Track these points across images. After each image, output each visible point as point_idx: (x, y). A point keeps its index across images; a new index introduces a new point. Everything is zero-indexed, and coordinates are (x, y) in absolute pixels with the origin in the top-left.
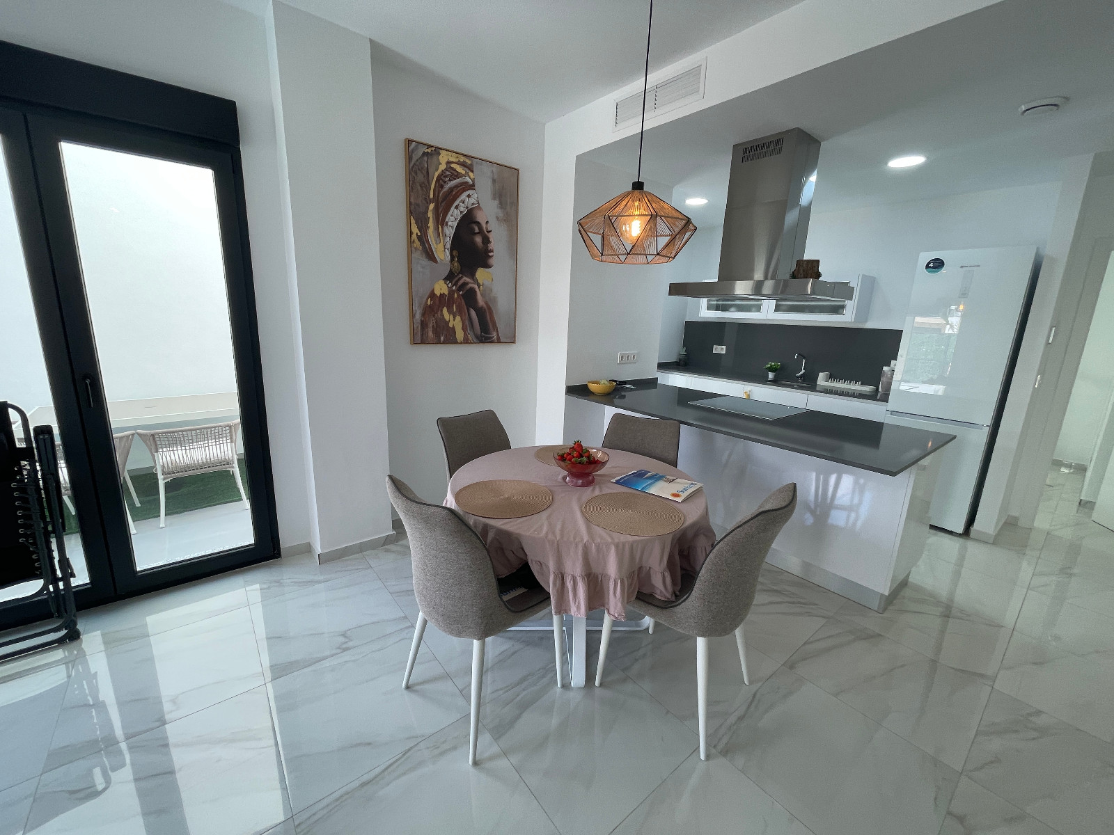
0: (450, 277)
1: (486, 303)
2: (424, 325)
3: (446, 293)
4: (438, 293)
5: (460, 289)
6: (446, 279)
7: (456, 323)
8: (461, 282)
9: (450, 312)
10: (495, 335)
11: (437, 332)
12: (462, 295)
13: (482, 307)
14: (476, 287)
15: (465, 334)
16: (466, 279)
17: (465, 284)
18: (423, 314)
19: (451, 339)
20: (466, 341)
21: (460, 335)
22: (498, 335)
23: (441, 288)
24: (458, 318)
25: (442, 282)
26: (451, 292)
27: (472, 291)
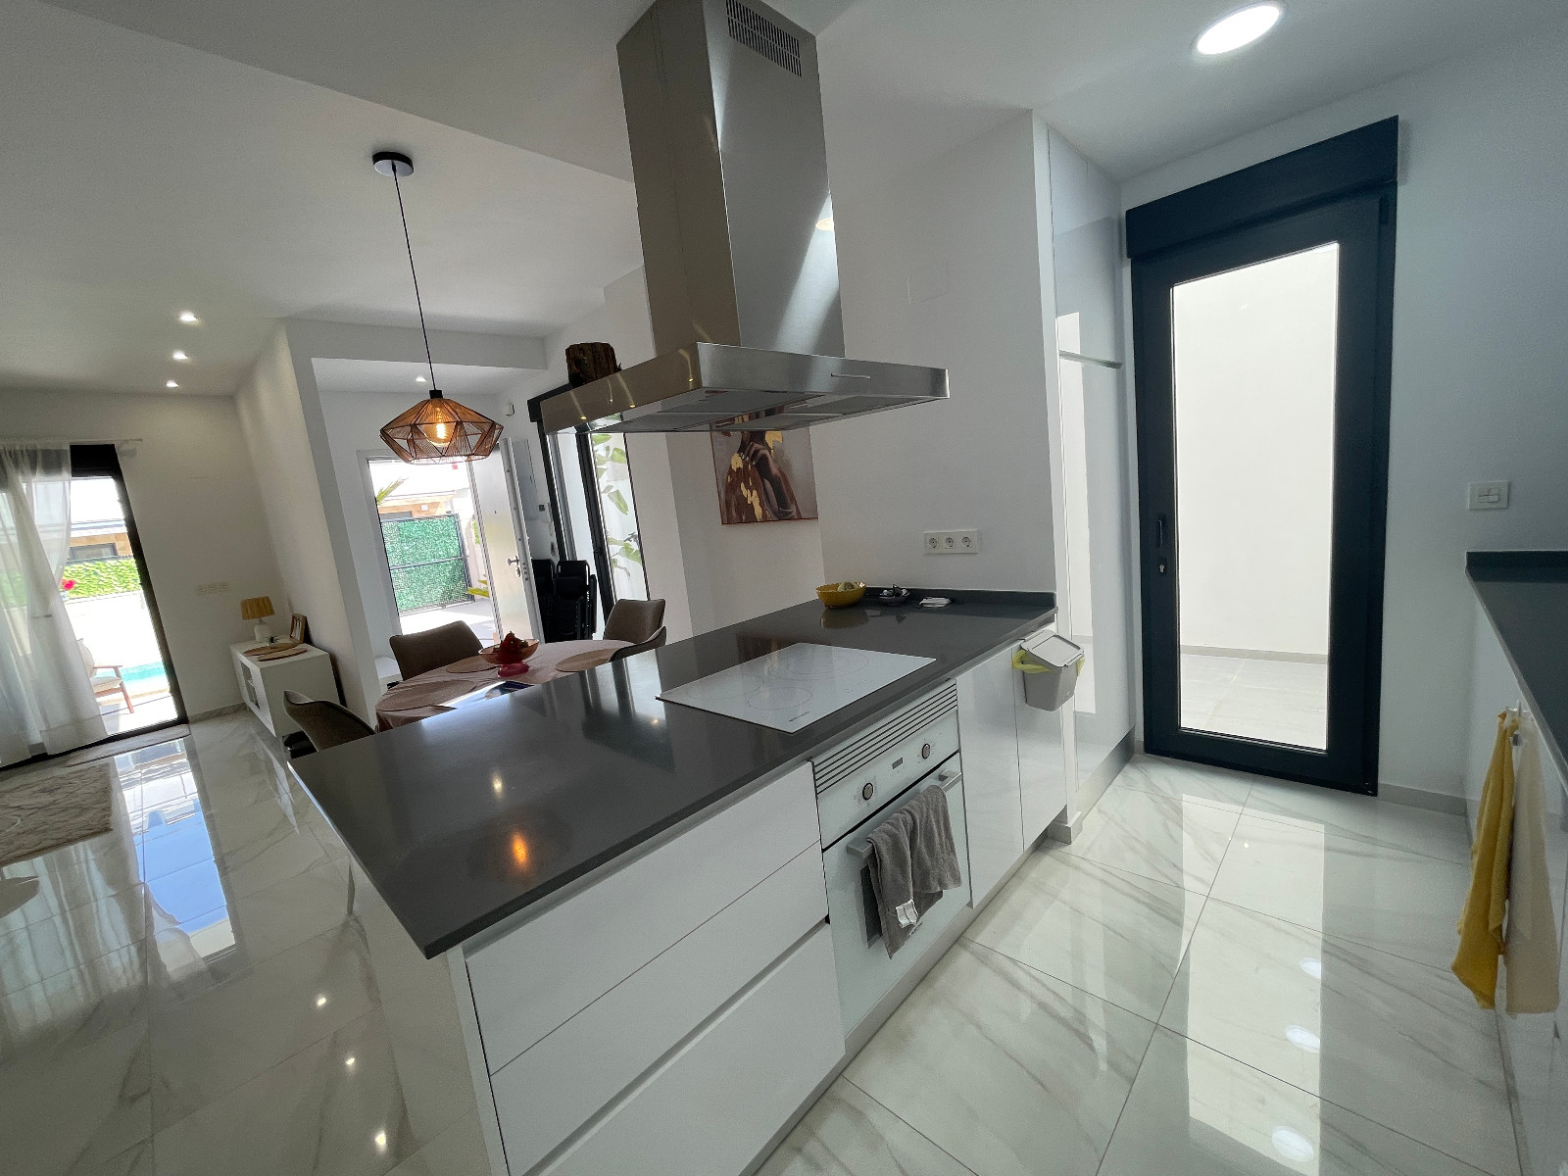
0: (742, 450)
1: (780, 470)
2: (728, 504)
3: (742, 467)
4: (734, 468)
5: (752, 460)
6: (739, 452)
7: (753, 498)
8: (753, 450)
9: (747, 487)
10: (793, 509)
11: (739, 513)
12: (756, 465)
13: (776, 476)
14: (767, 452)
15: (763, 510)
16: (756, 446)
17: (757, 451)
18: (726, 493)
19: (751, 519)
20: (765, 520)
21: (758, 511)
22: (797, 508)
23: (737, 462)
24: (755, 492)
25: (736, 455)
26: (745, 464)
27: (764, 458)
